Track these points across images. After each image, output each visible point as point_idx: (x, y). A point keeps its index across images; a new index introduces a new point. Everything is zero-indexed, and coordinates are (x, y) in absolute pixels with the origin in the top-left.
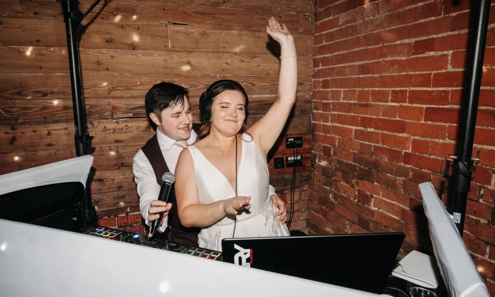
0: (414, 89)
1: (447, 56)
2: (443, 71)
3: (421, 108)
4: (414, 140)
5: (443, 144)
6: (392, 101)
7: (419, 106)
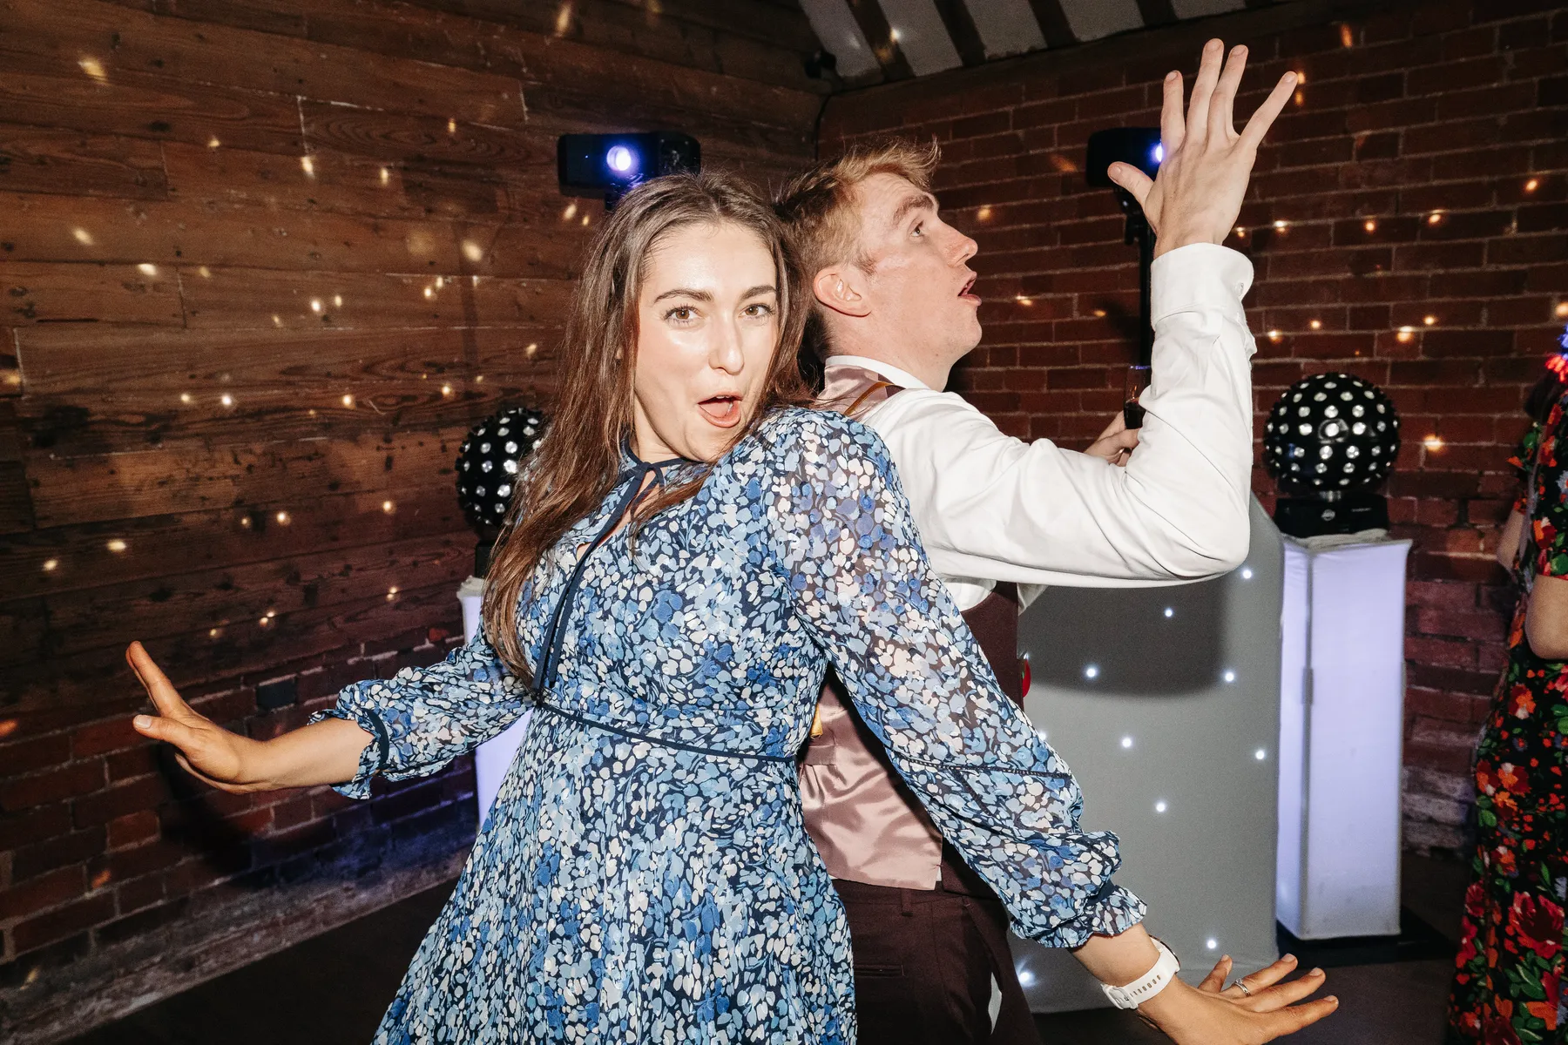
0: (1028, 344)
1: (1071, 299)
2: (1069, 319)
3: (1041, 372)
4: (1033, 419)
5: (1077, 419)
6: (992, 364)
7: (1037, 368)
